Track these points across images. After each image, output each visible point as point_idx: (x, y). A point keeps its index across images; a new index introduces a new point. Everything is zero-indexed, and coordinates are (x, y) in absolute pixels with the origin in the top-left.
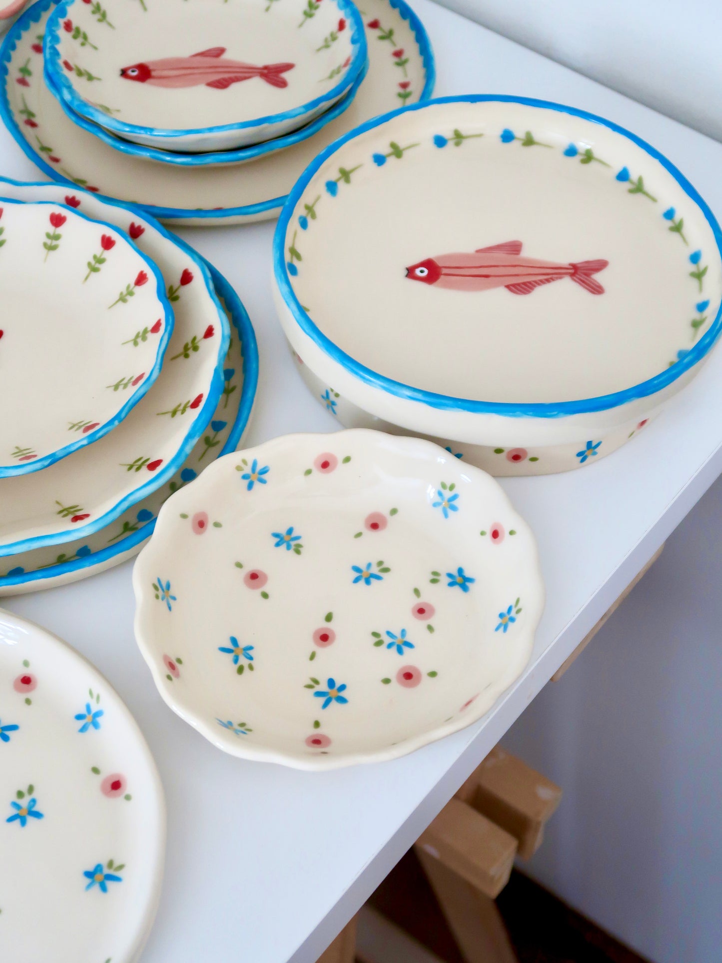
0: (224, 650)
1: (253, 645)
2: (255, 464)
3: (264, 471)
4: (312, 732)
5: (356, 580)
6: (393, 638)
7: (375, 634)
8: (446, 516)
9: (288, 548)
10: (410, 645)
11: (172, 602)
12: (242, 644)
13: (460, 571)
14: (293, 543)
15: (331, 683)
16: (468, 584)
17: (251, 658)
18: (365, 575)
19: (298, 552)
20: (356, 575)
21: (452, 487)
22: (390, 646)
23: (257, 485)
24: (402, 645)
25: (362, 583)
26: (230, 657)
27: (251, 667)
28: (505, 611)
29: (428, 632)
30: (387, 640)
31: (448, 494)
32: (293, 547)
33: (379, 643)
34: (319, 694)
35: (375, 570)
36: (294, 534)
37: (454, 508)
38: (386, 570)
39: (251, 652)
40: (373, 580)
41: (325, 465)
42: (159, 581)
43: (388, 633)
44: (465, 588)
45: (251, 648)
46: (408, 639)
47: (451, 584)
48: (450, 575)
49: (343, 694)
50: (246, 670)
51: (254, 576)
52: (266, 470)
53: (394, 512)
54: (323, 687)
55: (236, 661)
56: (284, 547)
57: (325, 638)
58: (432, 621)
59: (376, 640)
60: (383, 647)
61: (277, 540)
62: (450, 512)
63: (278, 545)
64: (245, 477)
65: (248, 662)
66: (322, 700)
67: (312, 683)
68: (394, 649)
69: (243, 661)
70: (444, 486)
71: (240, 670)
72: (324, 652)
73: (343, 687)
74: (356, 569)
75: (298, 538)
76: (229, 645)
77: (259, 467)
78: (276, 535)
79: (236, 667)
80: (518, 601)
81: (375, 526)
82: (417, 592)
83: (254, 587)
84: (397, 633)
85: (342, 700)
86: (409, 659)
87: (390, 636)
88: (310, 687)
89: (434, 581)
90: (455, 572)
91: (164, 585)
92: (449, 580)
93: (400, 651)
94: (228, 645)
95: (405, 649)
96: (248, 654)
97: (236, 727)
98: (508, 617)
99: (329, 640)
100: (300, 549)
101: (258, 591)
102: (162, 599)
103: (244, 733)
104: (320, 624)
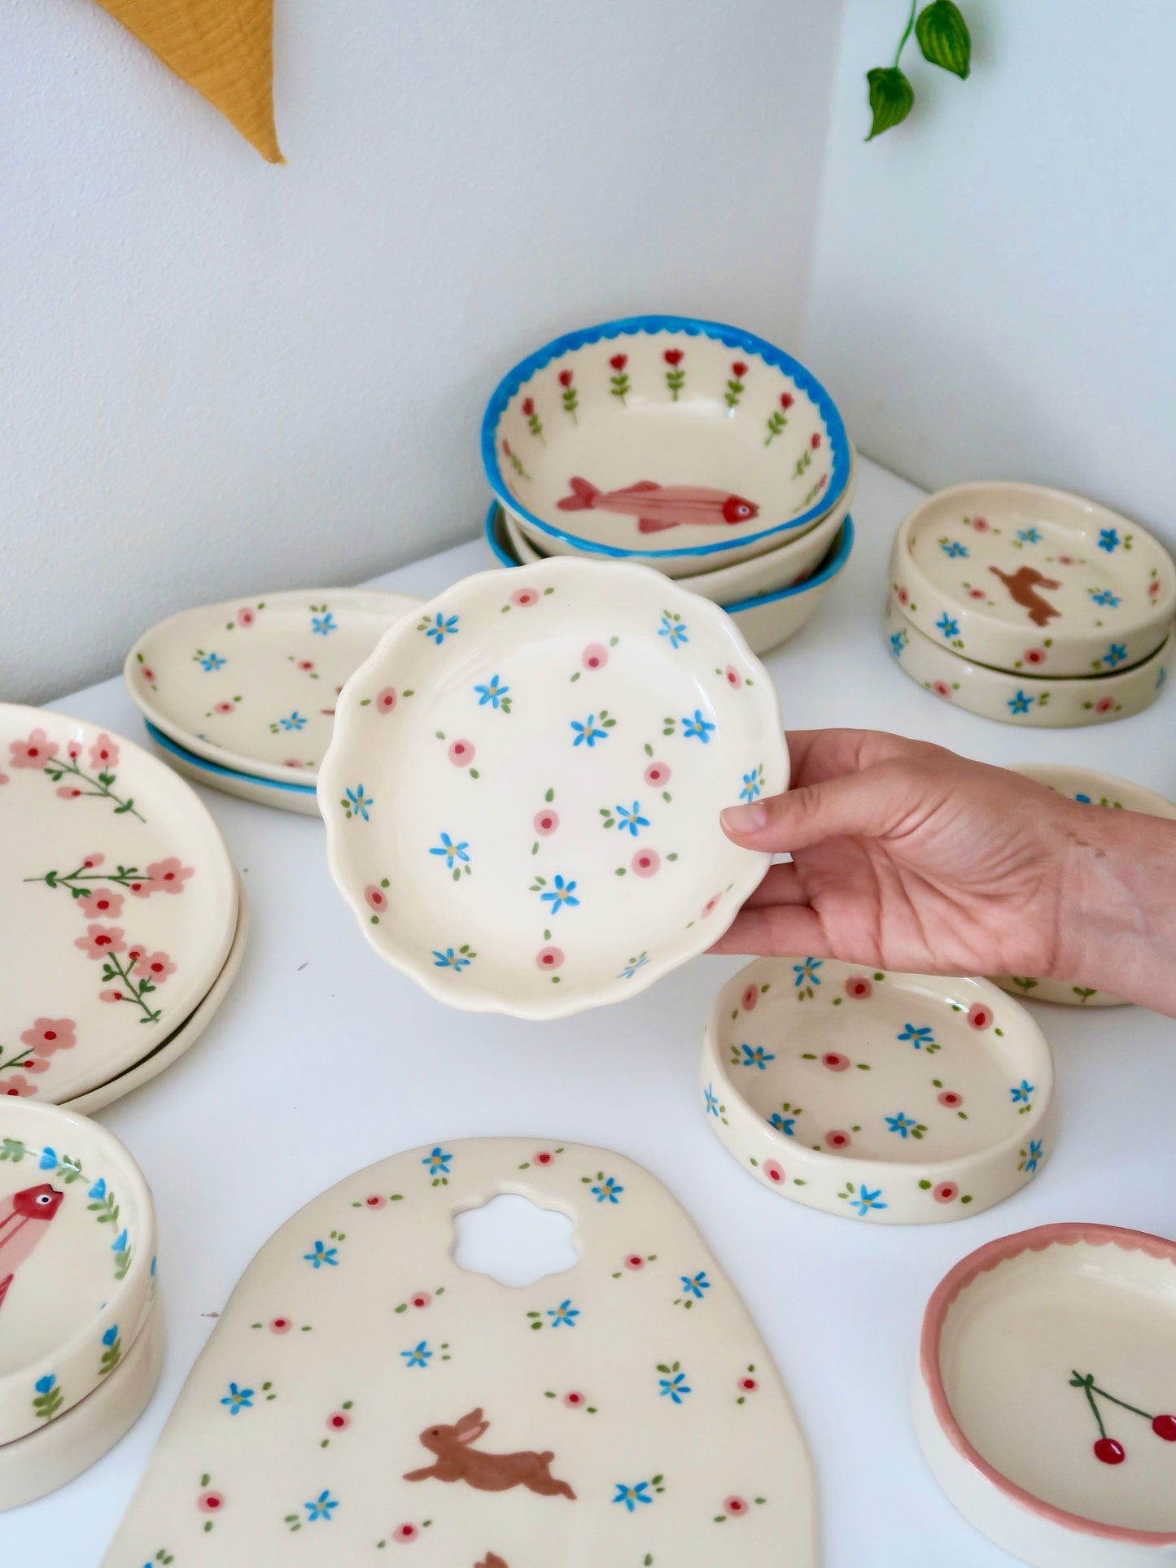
0: (436, 851)
1: (467, 842)
2: (440, 616)
3: (453, 621)
4: (542, 945)
5: (577, 742)
6: (624, 815)
7: (604, 812)
8: (676, 647)
9: (495, 706)
10: (644, 822)
11: (367, 808)
12: (455, 841)
13: (698, 714)
14: (500, 697)
15: (559, 881)
16: (708, 732)
17: (467, 859)
18: (587, 734)
19: (507, 710)
20: (576, 734)
21: (678, 616)
22: (621, 826)
23: (448, 637)
24: (635, 822)
25: (584, 743)
26: (443, 859)
27: (468, 870)
28: (750, 774)
29: (663, 802)
30: (618, 818)
31: (674, 624)
32: (501, 704)
33: (609, 824)
34: (547, 897)
35: (598, 725)
36: (500, 686)
37: (683, 639)
38: (611, 723)
39: (466, 851)
40: (597, 739)
41: (524, 600)
42: (349, 792)
43: (619, 809)
44: (704, 738)
45: (465, 845)
46: (642, 814)
47: (688, 734)
48: (686, 722)
49: (574, 894)
50: (463, 874)
51: (459, 749)
52: (453, 619)
53: (614, 641)
54: (551, 887)
55: (450, 864)
56: (490, 703)
57: (547, 823)
58: (669, 787)
59: (604, 819)
60: (614, 829)
61: (481, 695)
62: (679, 642)
63: (482, 702)
64: (431, 633)
65: (464, 863)
66: (551, 904)
67: (537, 884)
68: (627, 828)
69: (459, 863)
70: (668, 615)
71: (457, 875)
72: (547, 841)
73: (572, 885)
74: (577, 726)
75: (505, 690)
76: (441, 845)
77: (445, 620)
78: (479, 689)
79: (451, 872)
80: (761, 767)
81: (593, 663)
82: (648, 749)
83: (461, 764)
84: (629, 808)
85: (573, 901)
86: (646, 839)
87: (621, 813)
88: (535, 888)
89: (668, 732)
90: (691, 718)
91: (355, 793)
92: (686, 728)
93: (634, 831)
95: (640, 827)
96: (462, 852)
97: (458, 956)
98: (753, 783)
99: (553, 824)
100: (509, 705)
101: (466, 769)
102: (356, 813)
103: (467, 962)
104: (541, 806)
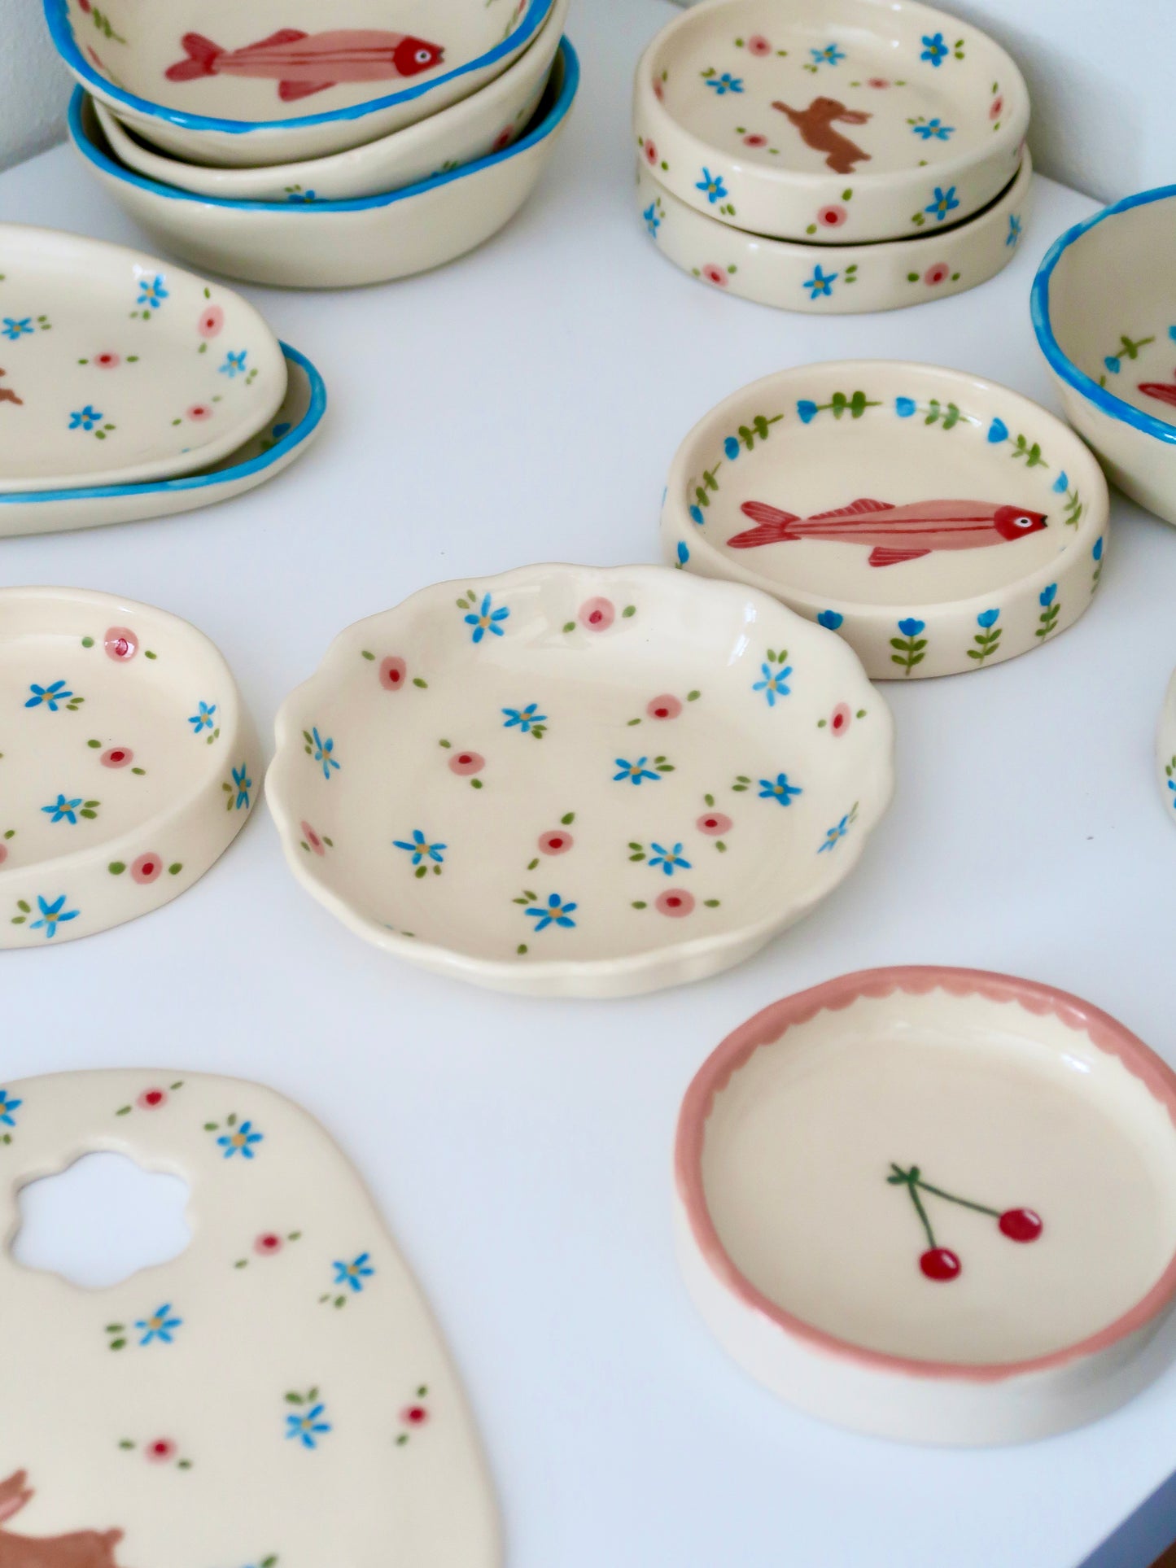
0: (401, 845)
1: (446, 844)
2: (486, 601)
5: (619, 778)
6: (660, 853)
7: (634, 846)
8: (771, 701)
9: (525, 729)
10: (685, 864)
11: (331, 767)
12: (430, 840)
13: (781, 778)
14: (532, 724)
15: (555, 899)
16: (790, 796)
17: (440, 859)
18: (634, 771)
19: (538, 734)
20: (619, 770)
21: (783, 657)
22: (654, 862)
23: (488, 636)
24: (672, 862)
25: (627, 781)
26: (408, 855)
27: (437, 870)
28: (836, 824)
29: (716, 850)
30: (651, 854)
31: (776, 668)
32: (532, 729)
33: (637, 858)
34: (533, 912)
35: (650, 767)
36: (536, 713)
37: (784, 691)
38: (668, 768)
39: (440, 852)
40: (645, 779)
41: (596, 618)
42: (315, 731)
43: (655, 846)
44: (785, 801)
45: (442, 847)
46: (683, 856)
47: (764, 795)
48: (764, 783)
49: (570, 915)
50: (430, 873)
51: (465, 759)
52: (503, 613)
53: (694, 695)
54: (542, 903)
55: (416, 860)
56: (519, 726)
57: (556, 843)
58: (726, 838)
59: (633, 853)
60: (642, 865)
61: (509, 718)
62: (778, 696)
63: (509, 724)
64: (471, 619)
65: (433, 863)
67: (524, 897)
68: (660, 866)
69: (427, 861)
70: (771, 656)
71: (421, 872)
72: (552, 862)
73: (571, 907)
74: (622, 763)
75: (541, 718)
76: (410, 840)
77: (493, 608)
78: (509, 713)
79: (415, 868)
80: (855, 808)
81: (661, 713)
82: (709, 799)
83: (462, 772)
84: (668, 847)
85: (567, 923)
86: (680, 881)
87: (657, 851)
88: (521, 901)
89: (739, 788)
90: (773, 779)
91: (323, 740)
92: (762, 789)
93: (668, 869)
95: (677, 869)
96: (437, 854)
99: (562, 847)
100: (542, 731)
101: (468, 778)
102: (317, 757)
104: (552, 826)
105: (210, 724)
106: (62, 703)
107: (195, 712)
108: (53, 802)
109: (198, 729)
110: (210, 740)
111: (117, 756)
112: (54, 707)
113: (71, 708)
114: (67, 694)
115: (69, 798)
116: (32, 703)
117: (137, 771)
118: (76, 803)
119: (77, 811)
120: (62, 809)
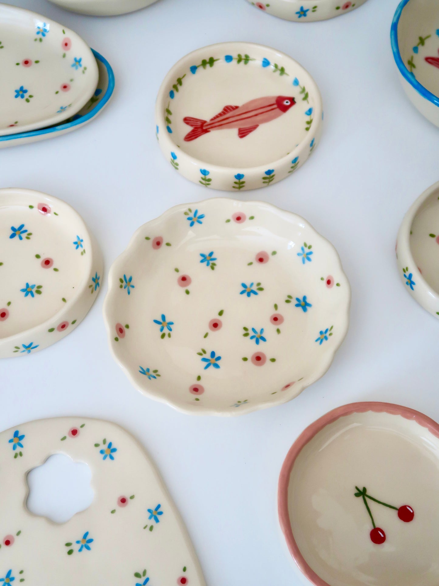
0: (156, 322)
1: (174, 322)
2: (196, 212)
3: (202, 217)
4: (195, 382)
5: (242, 293)
7: (245, 329)
8: (304, 262)
9: (208, 265)
10: (264, 339)
11: (131, 289)
12: (168, 320)
13: (305, 298)
14: (211, 262)
15: (213, 354)
16: (307, 307)
17: (171, 330)
18: (248, 290)
19: (213, 268)
20: (243, 289)
21: (310, 247)
22: (252, 338)
23: (196, 224)
24: (259, 338)
25: (245, 295)
26: (159, 327)
27: (169, 335)
28: (324, 330)
29: (276, 333)
30: (251, 333)
31: (307, 250)
32: (211, 265)
33: (246, 335)
34: (204, 360)
35: (254, 288)
36: (213, 257)
37: (309, 259)
38: (261, 289)
39: (172, 326)
40: (252, 294)
41: (238, 219)
42: (125, 276)
43: (253, 329)
44: (305, 310)
45: (172, 323)
46: (264, 335)
47: (297, 305)
48: (298, 299)
49: (218, 362)
50: (166, 336)
51: (184, 279)
52: (202, 216)
53: (274, 253)
54: (208, 356)
55: (162, 330)
56: (205, 263)
57: (215, 325)
58: (281, 327)
59: (244, 332)
60: (248, 338)
61: (202, 258)
62: (306, 261)
63: (202, 261)
64: (189, 219)
65: (168, 331)
67: (202, 352)
68: (254, 340)
69: (166, 331)
70: (305, 245)
71: (163, 336)
72: (214, 334)
73: (219, 358)
74: (244, 285)
75: (215, 259)
77: (199, 214)
78: (202, 255)
79: (161, 334)
80: (332, 328)
81: (261, 260)
82: (276, 306)
83: (182, 286)
84: (258, 330)
85: (217, 366)
86: (262, 348)
87: (254, 332)
88: (200, 354)
89: (287, 301)
90: (301, 298)
91: (128, 278)
92: (296, 302)
93: (257, 342)
94: (160, 319)
95: (261, 341)
96: (170, 327)
97: (151, 373)
98: (325, 335)
99: (218, 327)
100: (214, 266)
101: (184, 289)
102: (125, 288)
103: (155, 377)
104: (215, 316)
105: (82, 246)
106: (24, 235)
107: (76, 240)
108: (24, 287)
109: (77, 248)
110: (82, 254)
111: (47, 262)
112: (21, 238)
113: (28, 238)
114: (26, 231)
115: (30, 284)
116: (12, 236)
117: (56, 270)
118: (33, 286)
119: (34, 290)
120: (28, 290)
